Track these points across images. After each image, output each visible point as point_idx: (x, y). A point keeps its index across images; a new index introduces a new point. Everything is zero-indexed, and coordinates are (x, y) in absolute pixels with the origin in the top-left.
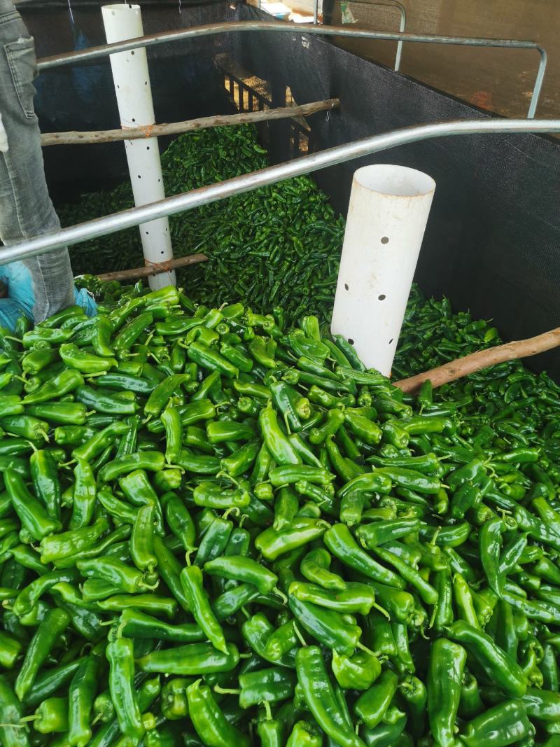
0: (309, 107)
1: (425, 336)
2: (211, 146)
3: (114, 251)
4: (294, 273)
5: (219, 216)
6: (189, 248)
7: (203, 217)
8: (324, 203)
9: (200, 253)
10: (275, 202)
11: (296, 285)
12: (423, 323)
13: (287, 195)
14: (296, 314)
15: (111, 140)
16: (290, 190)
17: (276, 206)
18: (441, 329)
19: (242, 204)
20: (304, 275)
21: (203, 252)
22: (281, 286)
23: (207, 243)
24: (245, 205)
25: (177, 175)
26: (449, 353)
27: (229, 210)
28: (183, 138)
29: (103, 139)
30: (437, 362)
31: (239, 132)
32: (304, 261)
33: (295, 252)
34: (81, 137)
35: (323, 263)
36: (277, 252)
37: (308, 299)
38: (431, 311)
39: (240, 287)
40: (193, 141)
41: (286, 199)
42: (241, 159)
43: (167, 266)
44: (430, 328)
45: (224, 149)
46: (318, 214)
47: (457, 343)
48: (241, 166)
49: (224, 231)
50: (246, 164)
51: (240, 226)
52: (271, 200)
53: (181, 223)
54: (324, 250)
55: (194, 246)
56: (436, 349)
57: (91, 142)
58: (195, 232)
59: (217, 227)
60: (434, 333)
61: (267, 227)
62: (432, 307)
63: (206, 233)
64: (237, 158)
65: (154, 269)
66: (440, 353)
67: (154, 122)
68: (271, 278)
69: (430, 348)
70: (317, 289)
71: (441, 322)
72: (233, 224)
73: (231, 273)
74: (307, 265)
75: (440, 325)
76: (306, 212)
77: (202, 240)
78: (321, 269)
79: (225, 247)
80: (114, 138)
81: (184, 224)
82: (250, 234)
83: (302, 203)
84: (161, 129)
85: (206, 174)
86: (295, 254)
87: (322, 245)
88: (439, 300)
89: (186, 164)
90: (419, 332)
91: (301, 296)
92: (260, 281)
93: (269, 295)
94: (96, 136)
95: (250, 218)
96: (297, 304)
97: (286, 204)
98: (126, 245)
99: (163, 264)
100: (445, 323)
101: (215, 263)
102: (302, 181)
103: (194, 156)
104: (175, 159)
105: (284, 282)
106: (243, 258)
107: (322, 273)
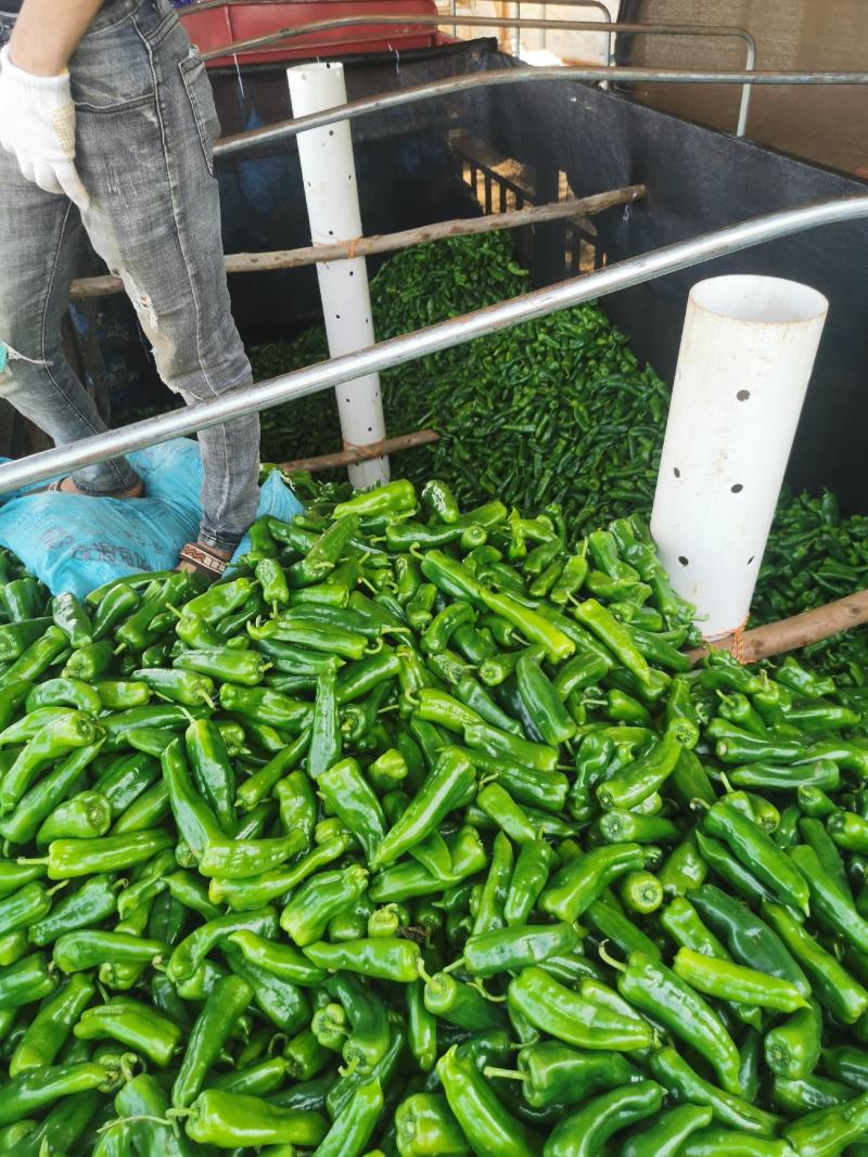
0: (597, 200)
1: (795, 555)
2: (443, 267)
3: (297, 430)
4: (575, 457)
5: (455, 373)
6: (409, 422)
7: (431, 375)
8: (621, 346)
9: (426, 429)
10: (542, 349)
11: (578, 475)
12: (790, 534)
13: (562, 336)
14: (577, 520)
15: (297, 264)
16: (566, 329)
17: (544, 354)
18: (823, 543)
19: (491, 353)
20: (590, 461)
21: (431, 428)
22: (554, 478)
23: (437, 413)
24: (496, 353)
25: (391, 313)
26: (838, 582)
27: (470, 362)
28: (400, 259)
29: (286, 262)
30: (817, 596)
31: (486, 245)
32: (590, 438)
33: (576, 424)
34: (255, 261)
35: (621, 441)
36: (547, 424)
37: (597, 497)
38: (804, 513)
39: (488, 480)
40: (416, 261)
41: (561, 343)
42: (488, 286)
43: (377, 450)
44: (803, 541)
45: (462, 271)
46: (612, 365)
47: (850, 565)
48: (488, 296)
49: (464, 394)
50: (495, 294)
51: (489, 386)
52: (536, 345)
53: (397, 384)
54: (622, 420)
55: (417, 419)
56: (816, 576)
57: (270, 268)
58: (418, 398)
59: (453, 390)
60: (812, 549)
61: (531, 387)
62: (805, 508)
63: (434, 399)
64: (483, 284)
65: (358, 455)
66: (823, 583)
67: (360, 234)
68: (538, 465)
69: (804, 574)
70: (612, 482)
71: (822, 533)
72: (476, 384)
73: (474, 458)
74: (594, 444)
75: (821, 536)
76: (592, 363)
77: (429, 410)
78: (617, 450)
79: (465, 419)
80: (302, 260)
81: (402, 386)
82: (504, 398)
83: (586, 348)
84: (371, 245)
85: (436, 310)
86: (576, 427)
87: (618, 413)
88: (816, 495)
89: (405, 296)
90: (783, 548)
91: (586, 492)
92: (520, 470)
93: (534, 492)
94: (277, 259)
95: (504, 374)
96: (580, 506)
97: (559, 350)
98: (314, 420)
99: (371, 447)
100: (828, 533)
101: (450, 444)
102: (586, 314)
103: (417, 284)
104: (388, 290)
105: (559, 471)
106: (494, 436)
107: (619, 457)
